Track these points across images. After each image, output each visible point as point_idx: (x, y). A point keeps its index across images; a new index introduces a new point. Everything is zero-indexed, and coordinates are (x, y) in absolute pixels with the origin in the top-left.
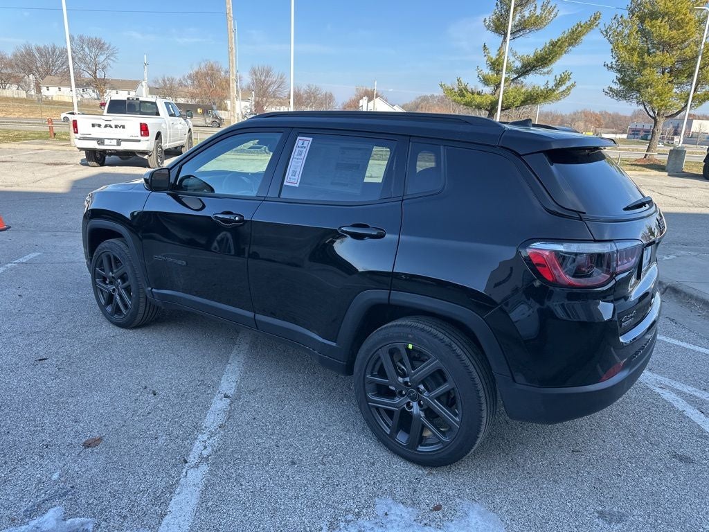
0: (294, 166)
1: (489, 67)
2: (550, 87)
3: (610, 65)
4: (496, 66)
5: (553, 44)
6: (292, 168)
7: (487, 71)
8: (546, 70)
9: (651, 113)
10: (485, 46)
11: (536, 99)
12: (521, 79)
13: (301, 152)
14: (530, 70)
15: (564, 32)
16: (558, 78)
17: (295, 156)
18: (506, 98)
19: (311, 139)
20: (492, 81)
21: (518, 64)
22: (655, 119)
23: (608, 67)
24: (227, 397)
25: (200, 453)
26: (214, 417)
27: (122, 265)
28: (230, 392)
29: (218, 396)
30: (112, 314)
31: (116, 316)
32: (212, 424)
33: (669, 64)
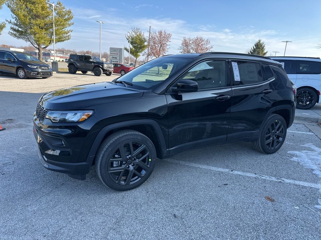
6: (236, 74)
9: (36, 46)
13: (236, 68)
17: (235, 70)
19: (236, 63)
22: (39, 49)
24: (232, 171)
25: (274, 179)
26: (248, 174)
27: (141, 145)
28: (227, 170)
29: (231, 172)
30: (128, 184)
31: (131, 183)
32: (254, 176)
33: (42, 25)
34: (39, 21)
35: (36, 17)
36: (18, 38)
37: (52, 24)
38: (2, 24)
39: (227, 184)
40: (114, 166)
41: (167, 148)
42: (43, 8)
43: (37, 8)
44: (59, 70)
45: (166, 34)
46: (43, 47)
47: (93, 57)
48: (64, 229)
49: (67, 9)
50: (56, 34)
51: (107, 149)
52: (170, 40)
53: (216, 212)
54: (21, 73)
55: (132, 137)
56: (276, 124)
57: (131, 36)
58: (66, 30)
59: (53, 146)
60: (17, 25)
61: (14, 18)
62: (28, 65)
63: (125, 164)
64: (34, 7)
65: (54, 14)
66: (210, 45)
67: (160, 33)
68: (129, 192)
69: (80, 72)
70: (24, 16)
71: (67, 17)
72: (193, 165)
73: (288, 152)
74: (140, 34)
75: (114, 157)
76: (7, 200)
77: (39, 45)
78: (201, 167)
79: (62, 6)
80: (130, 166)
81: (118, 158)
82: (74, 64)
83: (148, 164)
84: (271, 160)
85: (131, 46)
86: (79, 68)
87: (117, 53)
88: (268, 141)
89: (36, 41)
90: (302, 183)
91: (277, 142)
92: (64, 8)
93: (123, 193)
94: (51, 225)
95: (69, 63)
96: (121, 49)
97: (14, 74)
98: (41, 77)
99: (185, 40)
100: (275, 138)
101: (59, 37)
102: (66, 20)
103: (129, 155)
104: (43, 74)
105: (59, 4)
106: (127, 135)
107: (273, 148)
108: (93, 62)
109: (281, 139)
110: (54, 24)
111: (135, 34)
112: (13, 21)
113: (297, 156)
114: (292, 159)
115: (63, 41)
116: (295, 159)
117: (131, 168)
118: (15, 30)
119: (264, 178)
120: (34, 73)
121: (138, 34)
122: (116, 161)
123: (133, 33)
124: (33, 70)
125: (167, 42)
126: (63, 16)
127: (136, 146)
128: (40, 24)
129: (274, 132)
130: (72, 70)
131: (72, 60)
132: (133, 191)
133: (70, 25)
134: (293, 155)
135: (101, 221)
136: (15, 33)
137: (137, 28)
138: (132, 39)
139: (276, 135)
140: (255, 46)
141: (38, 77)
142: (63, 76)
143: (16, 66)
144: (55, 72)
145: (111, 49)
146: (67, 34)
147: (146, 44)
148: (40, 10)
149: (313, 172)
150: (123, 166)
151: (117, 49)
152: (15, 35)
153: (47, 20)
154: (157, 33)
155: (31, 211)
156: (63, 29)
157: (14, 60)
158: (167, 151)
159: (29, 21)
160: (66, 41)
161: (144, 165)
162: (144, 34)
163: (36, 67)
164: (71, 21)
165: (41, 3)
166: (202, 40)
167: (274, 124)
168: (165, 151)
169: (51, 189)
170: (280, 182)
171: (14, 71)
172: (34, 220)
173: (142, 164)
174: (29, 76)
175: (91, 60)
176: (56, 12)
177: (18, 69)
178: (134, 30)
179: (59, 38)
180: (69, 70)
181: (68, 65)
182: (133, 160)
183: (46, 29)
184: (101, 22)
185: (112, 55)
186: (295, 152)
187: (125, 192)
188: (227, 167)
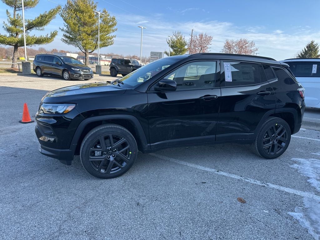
0: (227, 74)
1: (10, 23)
2: (48, 37)
3: (62, 29)
4: (14, 23)
5: (42, 17)
6: (227, 75)
7: (9, 25)
8: (41, 28)
9: (84, 51)
10: (7, 11)
11: (42, 42)
12: (28, 31)
13: (228, 68)
14: (33, 27)
15: (46, 12)
16: (52, 33)
17: (226, 70)
18: (27, 40)
19: (229, 64)
20: (15, 30)
21: (26, 24)
22: (85, 53)
23: (62, 30)
24: (218, 171)
25: (258, 183)
26: (233, 176)
27: (122, 139)
28: (213, 170)
29: (216, 172)
30: (108, 173)
31: (111, 172)
32: (239, 178)
33: (89, 32)
34: (86, 28)
35: (85, 24)
36: (69, 43)
37: (98, 30)
38: (55, 32)
39: (205, 183)
40: (96, 155)
41: (148, 144)
42: (90, 17)
43: (84, 16)
44: (103, 73)
45: (207, 36)
46: (89, 51)
47: (132, 61)
48: (40, 202)
49: (111, 16)
50: (101, 40)
51: (88, 139)
52: (210, 43)
53: (179, 205)
54: (66, 75)
55: (111, 130)
56: (277, 128)
57: (172, 40)
58: (110, 36)
59: (45, 133)
60: (68, 32)
61: (65, 26)
62: (72, 68)
63: (106, 154)
64: (82, 16)
65: (100, 21)
66: (254, 48)
67: (201, 36)
68: (109, 180)
69: (121, 75)
70: (74, 24)
71: (111, 23)
72: (183, 163)
73: (292, 159)
74: (181, 38)
75: (96, 147)
76: (9, 176)
77: (86, 50)
78: (188, 165)
79: (107, 14)
80: (111, 157)
81: (100, 148)
82: (116, 67)
83: (128, 157)
84: (267, 165)
85: (172, 50)
86: (119, 71)
87: (157, 57)
88: (267, 146)
89: (83, 46)
90: (287, 190)
91: (278, 147)
92: (108, 16)
93: (103, 181)
94: (32, 199)
95: (111, 66)
96: (161, 53)
97: (60, 76)
98: (84, 79)
99: (227, 43)
100: (276, 142)
101: (103, 42)
102: (110, 26)
103: (110, 146)
104: (85, 77)
105: (105, 12)
106: (107, 128)
107: (272, 153)
108: (132, 66)
109: (283, 144)
110: (99, 31)
111: (176, 38)
112: (65, 28)
113: (299, 163)
114: (292, 166)
115: (107, 46)
116: (295, 166)
117: (112, 159)
118: (66, 37)
119: (248, 181)
120: (77, 75)
121: (179, 38)
122: (97, 151)
123: (174, 37)
124: (75, 72)
125: (207, 45)
126: (107, 23)
127: (116, 139)
128: (87, 31)
129: (274, 136)
130: (113, 73)
131: (113, 64)
132: (113, 180)
133: (113, 31)
134: (295, 162)
135: (72, 200)
136: (66, 39)
137: (178, 32)
138: (173, 43)
139: (277, 140)
140: (307, 47)
141: (81, 78)
142: (104, 78)
143: (62, 68)
144: (99, 75)
145: (152, 53)
146: (111, 39)
147: (186, 47)
148: (87, 18)
149: (308, 181)
150: (104, 156)
151: (158, 53)
152: (66, 41)
153: (94, 27)
154: (198, 37)
155: (22, 187)
156: (107, 34)
157: (61, 63)
158: (149, 146)
159: (78, 29)
160: (110, 46)
161: (125, 157)
162: (185, 38)
163: (78, 70)
164: (115, 27)
165: (89, 12)
166: (245, 42)
167: (274, 127)
168: (146, 145)
169: (45, 172)
170: (263, 186)
171: (60, 73)
172: (21, 193)
173: (122, 156)
174: (72, 78)
175: (130, 64)
176: (102, 19)
177: (64, 71)
178: (175, 34)
179: (104, 44)
180: (111, 73)
181: (110, 68)
182: (114, 152)
183: (93, 36)
184: (142, 27)
185: (152, 59)
186: (300, 159)
187: (105, 180)
188: (215, 167)
